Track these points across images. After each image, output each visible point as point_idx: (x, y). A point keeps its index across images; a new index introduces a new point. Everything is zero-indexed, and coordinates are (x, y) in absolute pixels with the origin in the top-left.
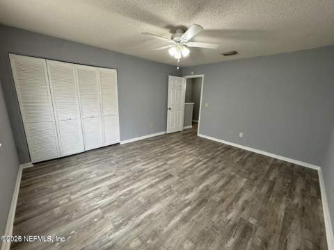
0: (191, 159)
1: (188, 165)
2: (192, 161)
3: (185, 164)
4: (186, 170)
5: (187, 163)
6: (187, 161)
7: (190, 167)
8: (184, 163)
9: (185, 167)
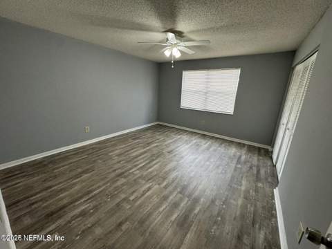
0: (150, 170)
1: (155, 162)
2: (150, 167)
3: (158, 163)
4: (157, 157)
5: (155, 164)
6: (155, 166)
7: (153, 160)
8: (160, 164)
9: (157, 161)
